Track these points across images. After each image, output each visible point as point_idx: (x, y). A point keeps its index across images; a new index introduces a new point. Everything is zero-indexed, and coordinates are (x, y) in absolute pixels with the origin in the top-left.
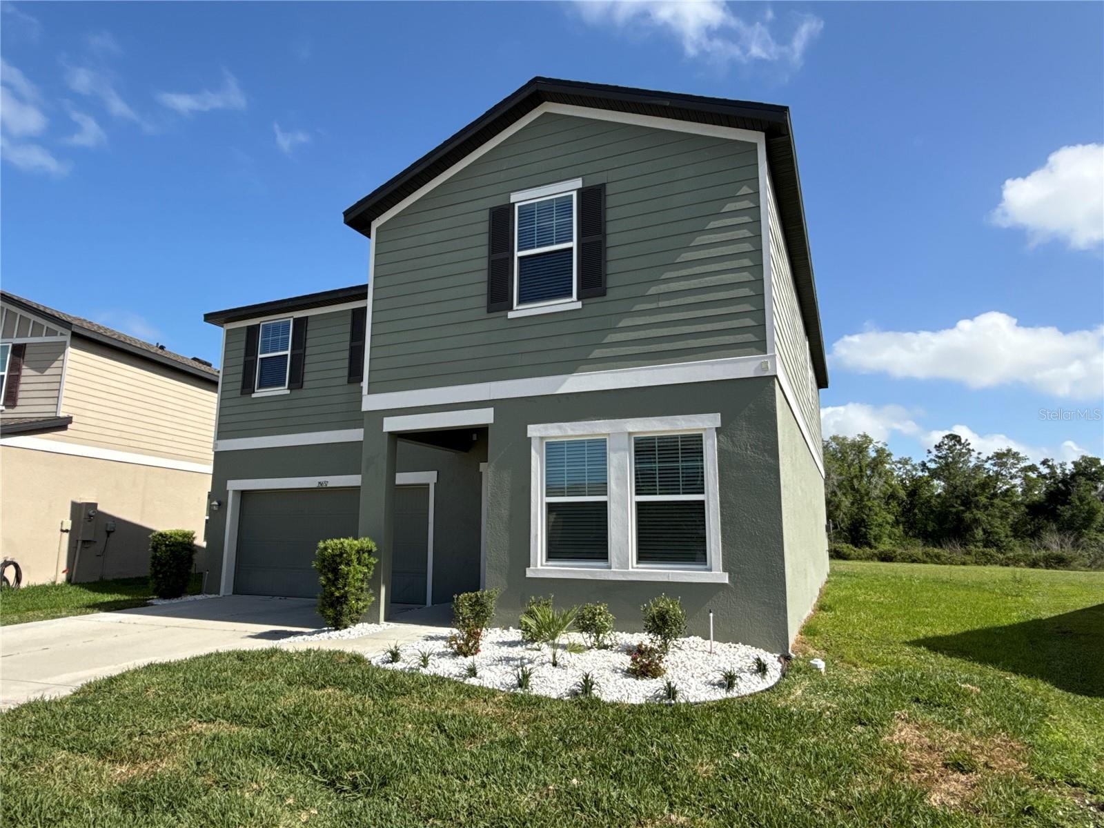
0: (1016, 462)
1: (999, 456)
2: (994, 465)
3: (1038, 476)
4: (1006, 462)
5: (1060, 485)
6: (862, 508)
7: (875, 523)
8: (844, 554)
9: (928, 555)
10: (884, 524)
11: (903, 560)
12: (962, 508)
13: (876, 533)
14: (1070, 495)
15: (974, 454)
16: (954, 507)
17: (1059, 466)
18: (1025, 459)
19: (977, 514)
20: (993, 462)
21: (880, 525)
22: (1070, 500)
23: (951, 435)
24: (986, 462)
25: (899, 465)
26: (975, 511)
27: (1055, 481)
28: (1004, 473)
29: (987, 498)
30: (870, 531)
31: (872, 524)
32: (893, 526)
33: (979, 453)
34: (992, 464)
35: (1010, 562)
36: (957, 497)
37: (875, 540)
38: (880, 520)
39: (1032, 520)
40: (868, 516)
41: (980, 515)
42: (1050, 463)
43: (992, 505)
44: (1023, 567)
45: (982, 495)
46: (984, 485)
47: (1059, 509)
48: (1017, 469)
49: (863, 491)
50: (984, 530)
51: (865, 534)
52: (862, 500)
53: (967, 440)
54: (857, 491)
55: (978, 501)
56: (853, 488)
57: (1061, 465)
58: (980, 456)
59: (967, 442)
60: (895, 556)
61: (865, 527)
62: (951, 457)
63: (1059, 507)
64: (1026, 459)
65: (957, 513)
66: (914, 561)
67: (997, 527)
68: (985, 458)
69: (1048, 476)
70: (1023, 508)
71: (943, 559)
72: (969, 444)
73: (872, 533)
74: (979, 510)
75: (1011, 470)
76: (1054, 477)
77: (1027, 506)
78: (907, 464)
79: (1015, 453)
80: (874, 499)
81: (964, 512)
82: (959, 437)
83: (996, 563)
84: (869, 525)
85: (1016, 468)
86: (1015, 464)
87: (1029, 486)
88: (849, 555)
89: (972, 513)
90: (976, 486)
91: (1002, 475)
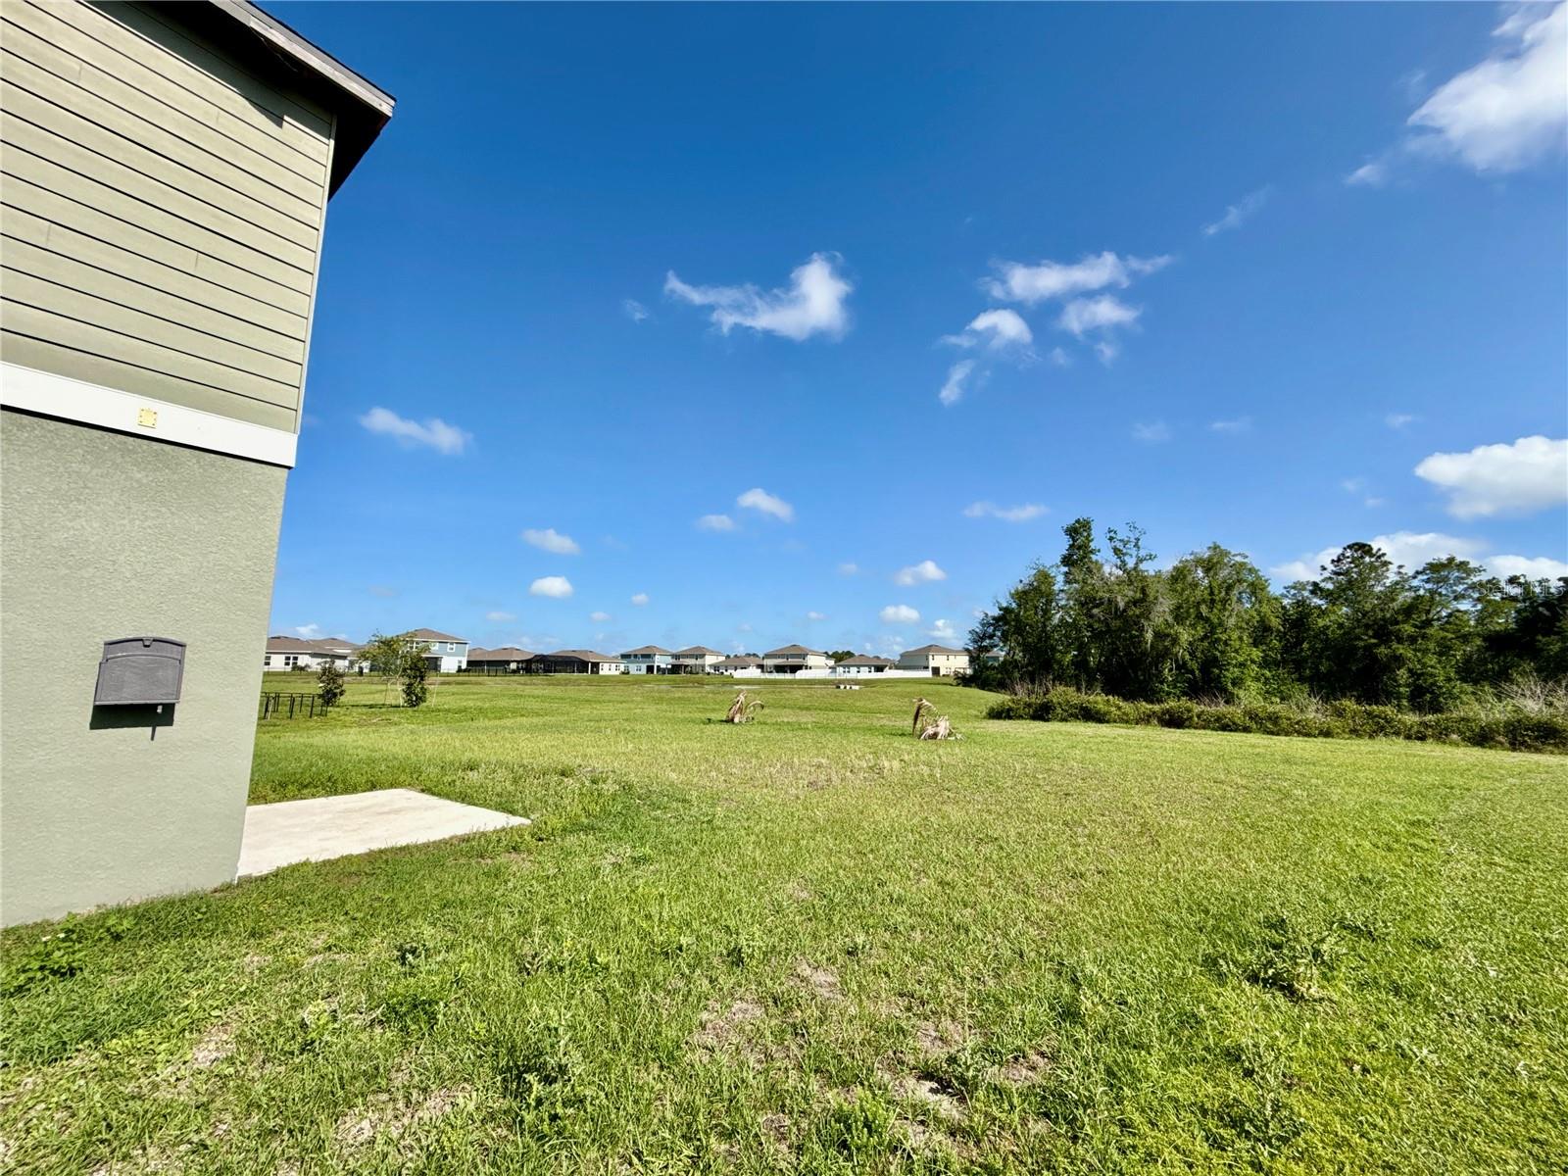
0: (1464, 575)
1: (1434, 568)
2: (1428, 581)
3: (1502, 599)
4: (1447, 576)
5: (1541, 609)
7: (1234, 662)
8: (1098, 712)
10: (1249, 663)
12: (1373, 641)
13: (1235, 675)
14: (1560, 621)
15: (1393, 568)
16: (1362, 639)
17: (1537, 584)
18: (1478, 570)
19: (1398, 648)
20: (1425, 577)
21: (1242, 665)
22: (1560, 627)
23: (1357, 544)
24: (1414, 577)
25: (1293, 592)
26: (1395, 645)
27: (1531, 603)
28: (1444, 592)
29: (1415, 626)
30: (1226, 673)
31: (1229, 664)
32: (1260, 666)
33: (1400, 567)
34: (1423, 581)
35: (1430, 732)
36: (1367, 627)
37: (1234, 684)
38: (1241, 658)
39: (1493, 657)
40: (1222, 652)
41: (1401, 650)
42: (1522, 580)
43: (1424, 637)
44: (1457, 745)
45: (1404, 622)
46: (1409, 610)
47: (1540, 641)
48: (1465, 586)
49: (1215, 621)
50: (1410, 671)
51: (1219, 676)
52: (1213, 632)
53: (1379, 550)
55: (1400, 630)
56: (1200, 616)
57: (1540, 582)
58: (1401, 570)
59: (1381, 553)
61: (1218, 667)
62: (1356, 573)
63: (1540, 637)
64: (1480, 571)
65: (1369, 648)
67: (1432, 667)
68: (1411, 573)
69: (1521, 598)
70: (1478, 642)
71: (1284, 723)
72: (1384, 554)
73: (1229, 675)
74: (1402, 644)
75: (1455, 588)
76: (1530, 599)
77: (1485, 639)
78: (1304, 590)
79: (1462, 563)
80: (1232, 630)
81: (1377, 646)
82: (1369, 546)
83: (1397, 734)
84: (1224, 665)
85: (1464, 583)
86: (1463, 578)
87: (1489, 611)
88: (1105, 714)
89: (1390, 647)
90: (1398, 612)
91: (1440, 594)
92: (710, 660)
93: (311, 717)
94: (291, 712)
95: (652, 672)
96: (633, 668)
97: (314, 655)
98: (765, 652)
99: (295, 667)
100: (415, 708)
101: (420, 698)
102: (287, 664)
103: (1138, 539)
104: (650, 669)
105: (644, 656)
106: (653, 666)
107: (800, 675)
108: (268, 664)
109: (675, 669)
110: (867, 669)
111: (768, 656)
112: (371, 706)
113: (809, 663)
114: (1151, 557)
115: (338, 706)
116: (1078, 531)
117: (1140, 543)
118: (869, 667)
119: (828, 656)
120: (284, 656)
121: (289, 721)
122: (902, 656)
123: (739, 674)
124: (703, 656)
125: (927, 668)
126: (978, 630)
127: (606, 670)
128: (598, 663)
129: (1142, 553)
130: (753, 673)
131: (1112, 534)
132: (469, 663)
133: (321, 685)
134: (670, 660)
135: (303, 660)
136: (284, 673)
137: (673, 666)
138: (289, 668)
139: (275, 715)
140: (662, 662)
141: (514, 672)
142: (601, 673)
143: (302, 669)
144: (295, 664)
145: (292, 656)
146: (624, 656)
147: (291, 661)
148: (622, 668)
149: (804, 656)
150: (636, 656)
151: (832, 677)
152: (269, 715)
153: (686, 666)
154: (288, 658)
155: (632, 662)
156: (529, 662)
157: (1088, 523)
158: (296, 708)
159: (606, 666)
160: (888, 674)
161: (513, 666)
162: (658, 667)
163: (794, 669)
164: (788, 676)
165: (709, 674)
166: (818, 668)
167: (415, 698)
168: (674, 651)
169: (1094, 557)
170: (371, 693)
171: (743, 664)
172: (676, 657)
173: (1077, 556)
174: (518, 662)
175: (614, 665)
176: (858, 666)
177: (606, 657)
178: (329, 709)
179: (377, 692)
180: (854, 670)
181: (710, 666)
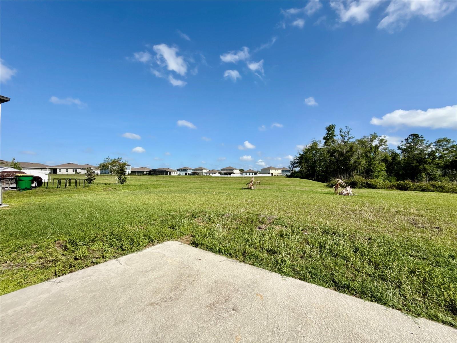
0: (448, 143)
1: (439, 141)
2: (435, 146)
4: (442, 144)
6: (370, 164)
9: (434, 186)
11: (415, 190)
12: (418, 164)
15: (425, 141)
16: (413, 163)
20: (435, 144)
23: (413, 134)
25: (383, 150)
26: (425, 165)
30: (374, 174)
31: (375, 171)
32: (384, 172)
33: (428, 141)
36: (415, 159)
37: (376, 177)
38: (379, 169)
40: (373, 167)
41: (427, 167)
46: (429, 154)
49: (371, 158)
52: (371, 161)
53: (421, 136)
54: (369, 157)
55: (426, 161)
56: (367, 156)
60: (410, 187)
61: (372, 172)
66: (423, 190)
68: (430, 143)
72: (423, 137)
74: (427, 165)
78: (387, 150)
79: (448, 140)
80: (376, 160)
81: (418, 166)
82: (418, 135)
85: (447, 146)
89: (423, 166)
90: (426, 155)
91: (439, 150)
92: (204, 171)
93: (84, 188)
94: (76, 185)
95: (187, 175)
96: (181, 173)
97: (82, 169)
98: (221, 169)
99: (76, 173)
100: (123, 184)
101: (124, 181)
102: (74, 172)
103: (349, 132)
104: (186, 174)
105: (184, 170)
106: (187, 173)
107: (232, 175)
108: (67, 172)
109: (194, 174)
110: (252, 174)
111: (222, 170)
112: (106, 184)
113: (234, 172)
114: (352, 138)
115: (93, 184)
116: (330, 129)
117: (349, 133)
118: (253, 173)
119: (240, 170)
120: (72, 169)
121: (75, 189)
122: (261, 170)
123: (213, 175)
124: (202, 170)
125: (269, 173)
126: (293, 161)
127: (173, 174)
128: (171, 172)
129: (350, 136)
130: (217, 175)
131: (341, 130)
132: (131, 172)
133: (86, 176)
134: (192, 171)
135: (78, 171)
136: (73, 175)
137: (193, 173)
138: (74, 173)
139: (70, 187)
140: (190, 172)
141: (146, 174)
142: (172, 175)
143: (78, 173)
144: (76, 172)
145: (75, 169)
146: (178, 170)
147: (75, 171)
148: (178, 173)
149: (233, 170)
150: (182, 170)
151: (241, 176)
152: (67, 187)
153: (197, 173)
154: (74, 170)
155: (180, 172)
156: (150, 171)
157: (334, 126)
158: (78, 185)
159: (173, 173)
160: (258, 175)
161: (145, 173)
162: (189, 173)
163: (230, 174)
164: (228, 176)
165: (204, 175)
166: (237, 173)
167: (122, 181)
168: (193, 169)
169: (334, 137)
170: (103, 180)
171: (214, 172)
172: (194, 170)
173: (329, 137)
174: (147, 171)
175: (176, 173)
176: (249, 173)
177: (173, 170)
178: (91, 185)
179: (106, 179)
180: (248, 174)
181: (205, 173)
